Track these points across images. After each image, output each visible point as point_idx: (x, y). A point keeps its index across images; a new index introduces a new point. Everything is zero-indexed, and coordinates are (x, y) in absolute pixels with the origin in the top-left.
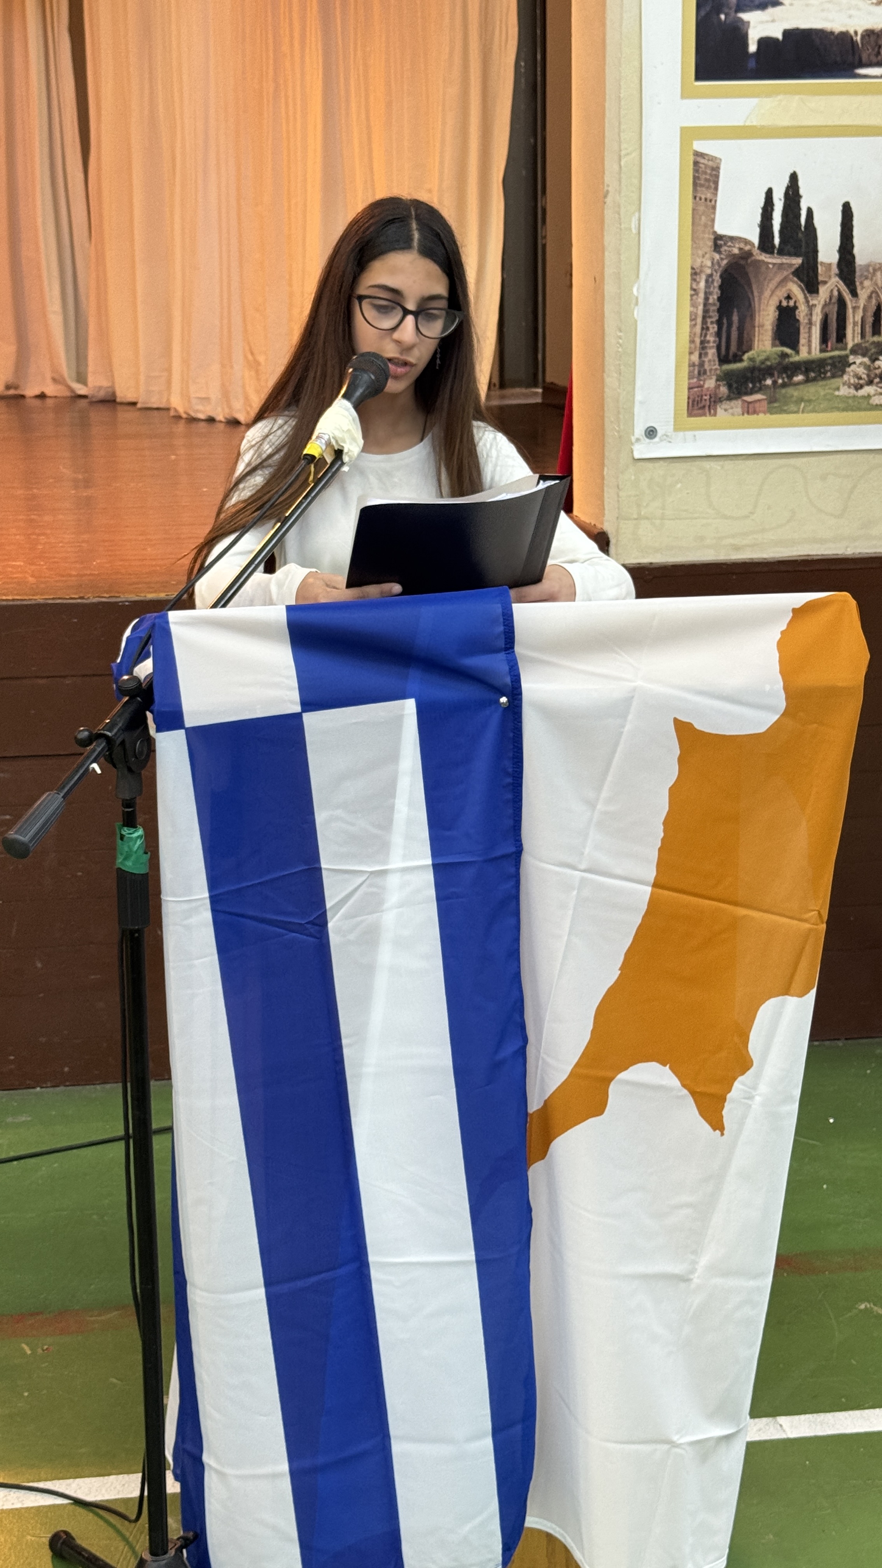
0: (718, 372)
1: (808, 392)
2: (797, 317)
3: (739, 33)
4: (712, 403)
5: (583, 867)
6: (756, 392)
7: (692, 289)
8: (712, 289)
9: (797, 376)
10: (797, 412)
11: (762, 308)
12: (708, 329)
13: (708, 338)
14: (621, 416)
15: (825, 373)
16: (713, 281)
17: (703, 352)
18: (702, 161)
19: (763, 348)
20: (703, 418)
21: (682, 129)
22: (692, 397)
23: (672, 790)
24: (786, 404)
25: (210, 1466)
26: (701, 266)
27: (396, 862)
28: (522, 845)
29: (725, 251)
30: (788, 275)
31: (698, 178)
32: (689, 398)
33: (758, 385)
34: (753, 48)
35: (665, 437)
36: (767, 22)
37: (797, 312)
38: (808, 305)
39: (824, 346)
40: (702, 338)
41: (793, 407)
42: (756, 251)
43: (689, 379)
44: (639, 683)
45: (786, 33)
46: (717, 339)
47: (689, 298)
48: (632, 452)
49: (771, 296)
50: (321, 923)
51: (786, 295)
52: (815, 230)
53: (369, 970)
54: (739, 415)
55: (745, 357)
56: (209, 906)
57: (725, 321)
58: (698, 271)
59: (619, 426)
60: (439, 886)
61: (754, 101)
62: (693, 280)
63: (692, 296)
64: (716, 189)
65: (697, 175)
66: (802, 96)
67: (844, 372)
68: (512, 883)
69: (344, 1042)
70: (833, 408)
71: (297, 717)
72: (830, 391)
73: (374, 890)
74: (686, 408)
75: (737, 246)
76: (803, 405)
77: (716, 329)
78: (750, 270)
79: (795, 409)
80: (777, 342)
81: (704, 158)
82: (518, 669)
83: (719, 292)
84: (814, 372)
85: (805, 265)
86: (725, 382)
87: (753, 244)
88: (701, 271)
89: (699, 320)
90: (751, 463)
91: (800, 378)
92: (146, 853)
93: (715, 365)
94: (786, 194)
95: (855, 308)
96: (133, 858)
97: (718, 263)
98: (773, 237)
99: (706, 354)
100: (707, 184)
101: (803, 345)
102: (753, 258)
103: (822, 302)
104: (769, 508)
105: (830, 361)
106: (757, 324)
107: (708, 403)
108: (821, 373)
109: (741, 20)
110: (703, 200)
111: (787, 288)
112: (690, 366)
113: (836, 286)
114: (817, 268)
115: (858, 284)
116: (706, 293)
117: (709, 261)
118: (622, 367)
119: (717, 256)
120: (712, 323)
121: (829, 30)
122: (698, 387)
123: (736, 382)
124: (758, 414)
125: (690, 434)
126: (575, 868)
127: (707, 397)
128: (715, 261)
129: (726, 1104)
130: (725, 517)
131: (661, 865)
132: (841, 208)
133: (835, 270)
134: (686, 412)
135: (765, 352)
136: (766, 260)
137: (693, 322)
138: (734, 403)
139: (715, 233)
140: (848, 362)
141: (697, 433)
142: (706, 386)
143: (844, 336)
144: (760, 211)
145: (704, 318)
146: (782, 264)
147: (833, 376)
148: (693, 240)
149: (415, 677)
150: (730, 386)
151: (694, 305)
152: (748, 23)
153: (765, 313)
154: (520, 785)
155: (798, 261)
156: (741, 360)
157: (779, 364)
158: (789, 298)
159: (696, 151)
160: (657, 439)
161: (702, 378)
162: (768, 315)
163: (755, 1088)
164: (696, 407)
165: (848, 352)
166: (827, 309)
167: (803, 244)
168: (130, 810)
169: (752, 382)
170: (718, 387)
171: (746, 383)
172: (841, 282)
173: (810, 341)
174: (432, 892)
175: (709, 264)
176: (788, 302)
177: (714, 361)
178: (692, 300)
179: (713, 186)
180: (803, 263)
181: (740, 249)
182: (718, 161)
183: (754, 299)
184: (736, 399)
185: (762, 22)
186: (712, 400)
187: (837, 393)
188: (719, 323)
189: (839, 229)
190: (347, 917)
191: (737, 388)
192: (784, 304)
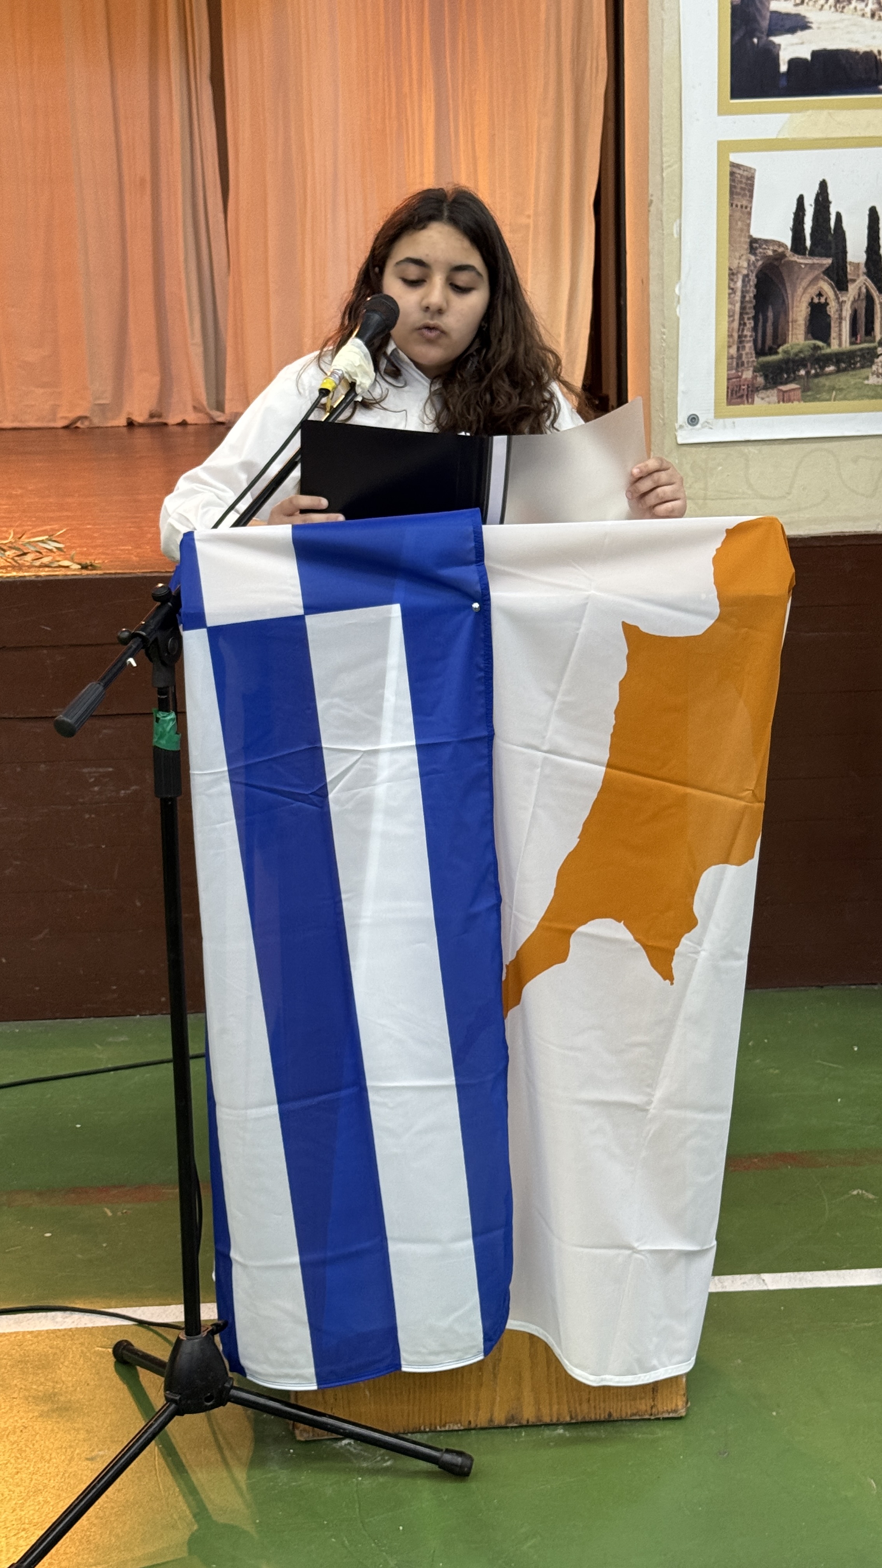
0: (755, 364)
1: (839, 381)
2: (829, 313)
3: (771, 55)
4: (750, 393)
5: (545, 748)
6: (791, 382)
7: (730, 288)
8: (748, 288)
9: (829, 366)
10: (828, 400)
11: (795, 304)
12: (745, 324)
13: (745, 333)
14: (665, 405)
15: (855, 364)
16: (749, 280)
17: (740, 345)
18: (738, 171)
19: (797, 342)
20: (742, 406)
21: (720, 143)
22: (730, 387)
23: (621, 683)
24: (819, 392)
25: (235, 1260)
26: (738, 267)
27: (386, 743)
28: (493, 730)
29: (760, 253)
30: (819, 274)
31: (735, 187)
32: (728, 388)
33: (792, 375)
34: (784, 68)
35: (706, 424)
36: (797, 44)
37: (828, 308)
38: (839, 302)
39: (854, 339)
40: (740, 333)
41: (825, 395)
42: (789, 253)
43: (728, 370)
44: (592, 592)
45: (815, 54)
46: (754, 334)
47: (727, 296)
48: (676, 438)
49: (804, 293)
50: (323, 793)
51: (817, 292)
52: (843, 233)
53: (364, 834)
54: (775, 403)
55: (780, 350)
56: (227, 778)
57: (761, 317)
58: (735, 271)
59: (663, 414)
60: (421, 763)
61: (787, 116)
62: (731, 280)
63: (730, 294)
64: (751, 196)
65: (733, 184)
66: (831, 111)
67: (872, 363)
68: (485, 763)
69: (343, 896)
70: (864, 396)
71: (300, 619)
72: (860, 380)
73: (368, 767)
74: (725, 397)
75: (771, 248)
76: (834, 393)
77: (752, 325)
78: (784, 271)
79: (828, 397)
80: (810, 336)
81: (740, 169)
82: (487, 578)
83: (755, 290)
84: (844, 363)
85: (835, 265)
86: (761, 373)
87: (785, 246)
88: (738, 272)
89: (737, 317)
90: (786, 448)
91: (832, 368)
92: (177, 733)
93: (752, 357)
94: (817, 201)
95: (881, 304)
96: (166, 738)
97: (754, 263)
98: (805, 240)
99: (744, 347)
100: (742, 192)
101: (834, 339)
102: (786, 259)
103: (852, 299)
104: (804, 489)
105: (859, 353)
106: (790, 320)
107: (746, 392)
108: (851, 364)
109: (773, 43)
110: (739, 207)
111: (819, 285)
112: (728, 359)
113: (864, 284)
114: (847, 268)
116: (743, 292)
117: (744, 262)
118: (666, 360)
119: (753, 258)
120: (749, 319)
121: (854, 51)
122: (736, 378)
123: (772, 373)
124: (792, 402)
125: (729, 421)
126: (537, 749)
127: (745, 387)
128: (751, 262)
129: (675, 958)
130: (763, 497)
131: (613, 748)
132: (868, 212)
133: (863, 269)
134: (725, 401)
135: (798, 345)
136: (798, 261)
137: (732, 319)
138: (769, 392)
139: (750, 236)
140: (876, 353)
141: (736, 420)
142: (744, 377)
143: (873, 329)
144: (792, 216)
145: (741, 314)
146: (814, 264)
147: (862, 367)
148: (730, 243)
149: (400, 586)
150: (766, 377)
151: (731, 302)
152: (779, 45)
153: (799, 309)
154: (492, 678)
155: (828, 261)
156: (776, 353)
157: (812, 355)
158: (820, 295)
159: (733, 163)
160: (698, 426)
161: (740, 370)
162: (801, 311)
163: (700, 944)
164: (734, 396)
165: (876, 344)
166: (856, 305)
167: (833, 246)
168: (164, 697)
169: (787, 373)
170: (755, 377)
171: (781, 373)
172: (869, 280)
173: (840, 335)
174: (416, 769)
175: (745, 264)
176: (819, 299)
177: (751, 354)
178: (729, 298)
179: (748, 194)
180: (832, 263)
181: (774, 251)
182: (753, 171)
183: (787, 297)
184: (772, 388)
185: (792, 45)
186: (750, 389)
187: (866, 382)
188: (755, 318)
189: (866, 231)
190: (343, 790)
191: (772, 378)
192: (816, 300)
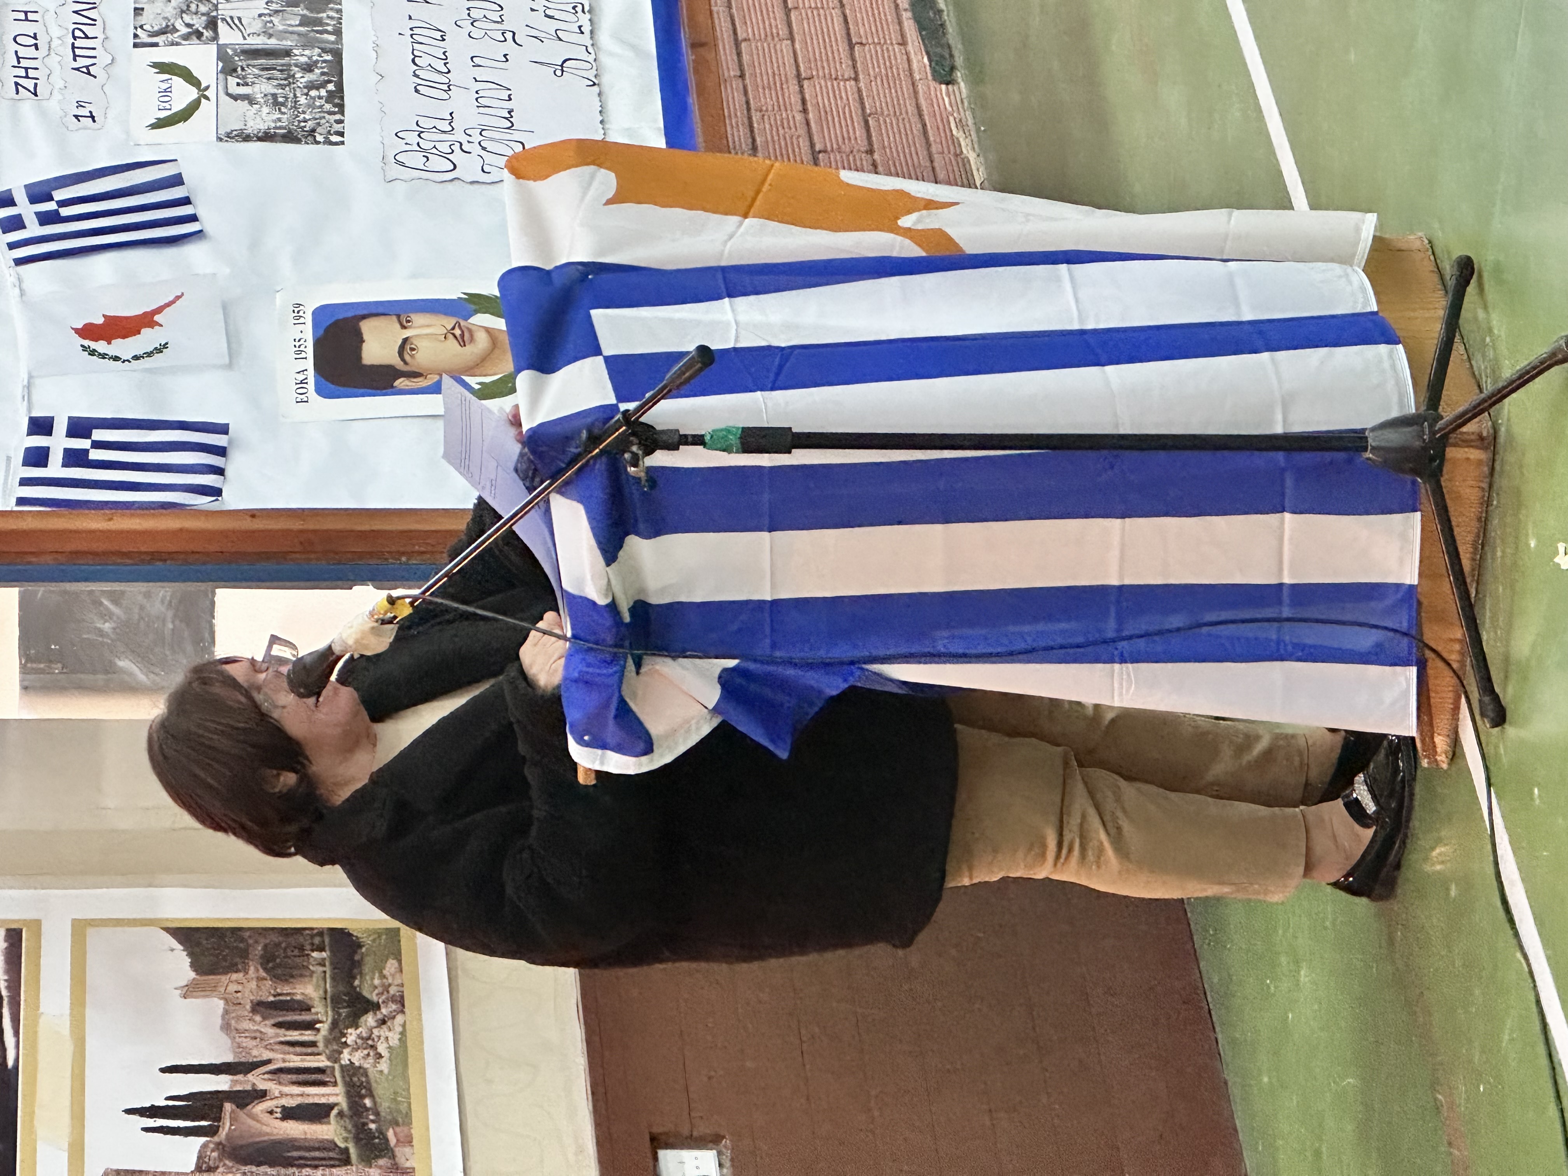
0: (361, 1166)
1: (384, 1095)
2: (295, 1105)
6: (385, 1136)
9: (365, 1104)
10: (409, 1104)
11: (283, 1131)
15: (362, 1082)
19: (332, 1131)
24: (399, 1111)
29: (214, 1162)
30: (245, 1113)
33: (376, 1135)
37: (289, 1106)
38: (281, 1097)
39: (329, 1082)
41: (403, 1105)
42: (216, 1140)
46: (321, 1168)
49: (270, 1127)
51: (268, 1115)
52: (190, 1094)
54: (414, 1149)
55: (342, 1145)
56: (766, 392)
57: (298, 1162)
60: (746, 295)
61: (39, 1145)
66: (36, 1107)
67: (360, 1067)
70: (404, 1076)
72: (383, 1077)
75: (209, 1154)
76: (400, 1099)
77: (309, 1169)
78: (238, 1143)
79: (406, 1104)
80: (324, 1121)
83: (263, 1167)
84: (360, 1091)
85: (233, 1100)
86: (373, 1161)
87: (207, 1143)
90: (472, 1141)
91: (368, 1102)
93: (351, 1169)
94: (150, 1117)
95: (284, 1061)
97: (230, 1168)
98: (199, 1126)
101: (329, 1100)
102: (224, 1142)
103: (277, 1086)
105: (348, 1079)
106: (303, 1137)
108: (362, 1085)
111: (259, 1113)
113: (258, 1076)
114: (237, 1091)
115: (255, 1060)
119: (221, 1170)
123: (373, 1152)
124: (411, 1135)
129: (936, 200)
132: (167, 1075)
133: (239, 1077)
135: (336, 1130)
136: (226, 1130)
138: (399, 1154)
139: (192, 1172)
140: (348, 1064)
143: (317, 1068)
144: (169, 1137)
146: (231, 1118)
147: (367, 1076)
150: (378, 1157)
153: (289, 1131)
156: (347, 1150)
157: (350, 1118)
158: (271, 1112)
162: (291, 1128)
165: (337, 1066)
166: (286, 1083)
167: (208, 1102)
169: (374, 1139)
170: (379, 1167)
171: (374, 1144)
172: (253, 1072)
173: (323, 1095)
174: (752, 298)
176: (277, 1112)
177: (347, 1170)
180: (230, 1102)
183: (273, 1140)
184: (393, 1150)
186: (395, 1169)
187: (386, 1071)
188: (301, 1166)
189: (191, 1075)
191: (381, 1151)
192: (279, 1115)
